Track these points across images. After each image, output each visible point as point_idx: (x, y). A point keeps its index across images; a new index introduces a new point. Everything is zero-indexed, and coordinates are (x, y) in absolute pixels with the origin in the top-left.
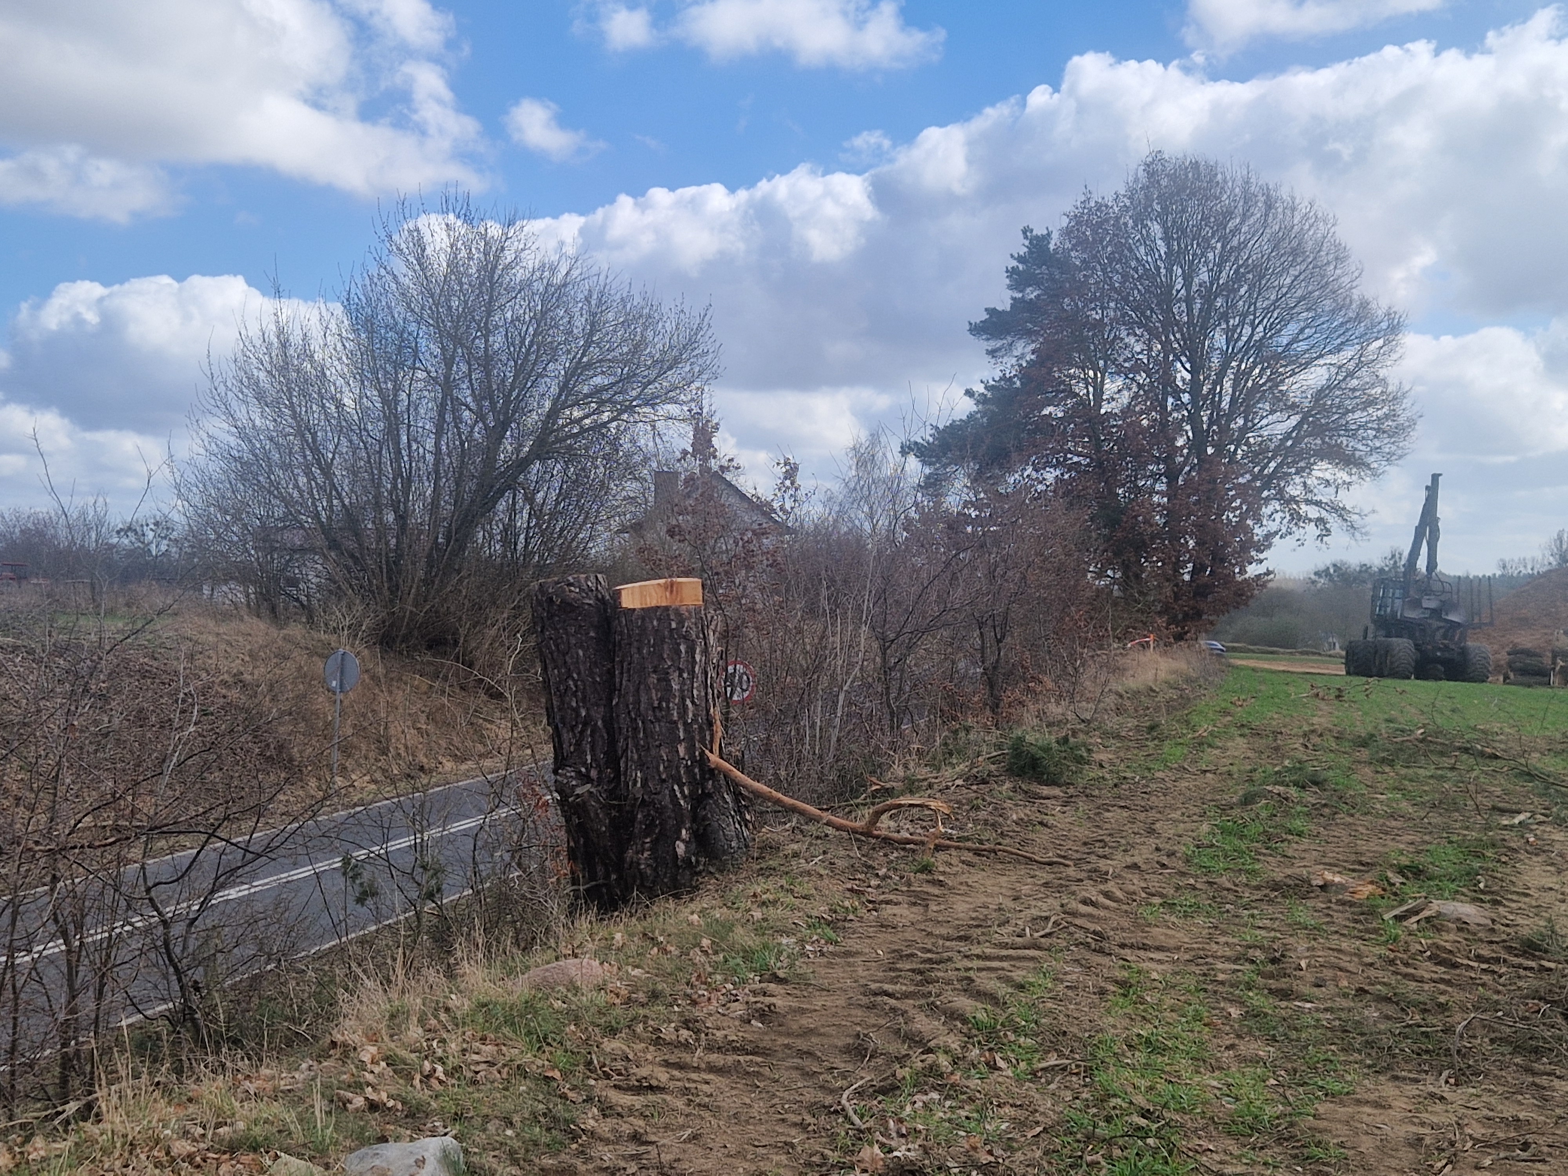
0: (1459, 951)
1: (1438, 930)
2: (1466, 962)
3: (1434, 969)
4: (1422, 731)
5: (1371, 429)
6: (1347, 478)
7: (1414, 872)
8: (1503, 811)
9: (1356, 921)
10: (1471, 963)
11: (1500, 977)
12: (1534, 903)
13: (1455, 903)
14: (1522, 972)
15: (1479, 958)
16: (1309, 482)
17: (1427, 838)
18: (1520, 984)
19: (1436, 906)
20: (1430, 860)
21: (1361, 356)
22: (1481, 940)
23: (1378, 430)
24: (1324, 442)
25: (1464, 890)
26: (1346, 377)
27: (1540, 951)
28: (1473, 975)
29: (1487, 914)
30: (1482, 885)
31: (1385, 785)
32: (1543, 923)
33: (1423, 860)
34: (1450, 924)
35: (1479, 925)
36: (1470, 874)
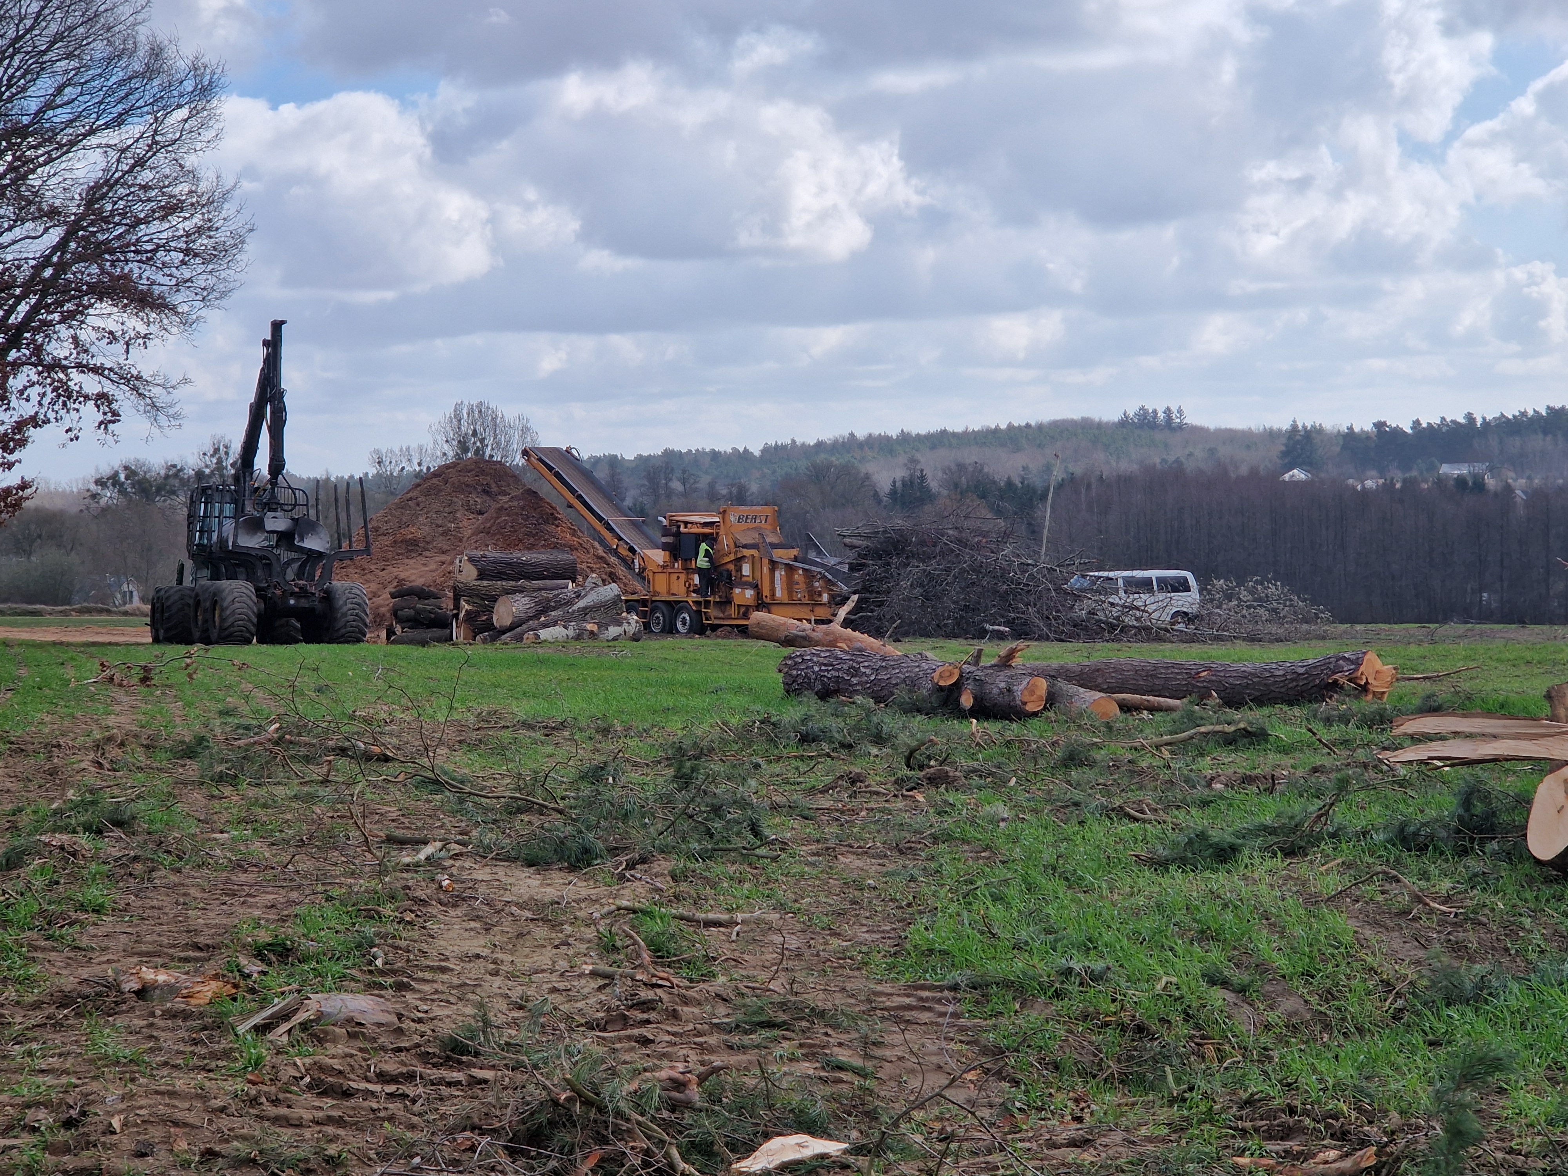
0: (353, 1069)
1: (320, 1040)
2: (363, 1085)
3: (317, 1104)
4: (277, 725)
5: (175, 249)
6: (142, 329)
7: (281, 953)
8: (402, 843)
9: (195, 1042)
10: (371, 1087)
11: (414, 1101)
12: (455, 981)
13: (342, 995)
14: (445, 1091)
15: (383, 1077)
16: (83, 335)
17: (294, 895)
18: (443, 1109)
19: (316, 1002)
20: (302, 930)
21: (156, 131)
22: (383, 1049)
23: (187, 252)
24: (103, 271)
25: (354, 972)
26: (133, 167)
27: (469, 1053)
28: (375, 1106)
29: (390, 1006)
30: (379, 962)
31: (225, 816)
32: (470, 1010)
33: (291, 932)
34: (337, 1030)
35: (379, 1025)
36: (364, 946)
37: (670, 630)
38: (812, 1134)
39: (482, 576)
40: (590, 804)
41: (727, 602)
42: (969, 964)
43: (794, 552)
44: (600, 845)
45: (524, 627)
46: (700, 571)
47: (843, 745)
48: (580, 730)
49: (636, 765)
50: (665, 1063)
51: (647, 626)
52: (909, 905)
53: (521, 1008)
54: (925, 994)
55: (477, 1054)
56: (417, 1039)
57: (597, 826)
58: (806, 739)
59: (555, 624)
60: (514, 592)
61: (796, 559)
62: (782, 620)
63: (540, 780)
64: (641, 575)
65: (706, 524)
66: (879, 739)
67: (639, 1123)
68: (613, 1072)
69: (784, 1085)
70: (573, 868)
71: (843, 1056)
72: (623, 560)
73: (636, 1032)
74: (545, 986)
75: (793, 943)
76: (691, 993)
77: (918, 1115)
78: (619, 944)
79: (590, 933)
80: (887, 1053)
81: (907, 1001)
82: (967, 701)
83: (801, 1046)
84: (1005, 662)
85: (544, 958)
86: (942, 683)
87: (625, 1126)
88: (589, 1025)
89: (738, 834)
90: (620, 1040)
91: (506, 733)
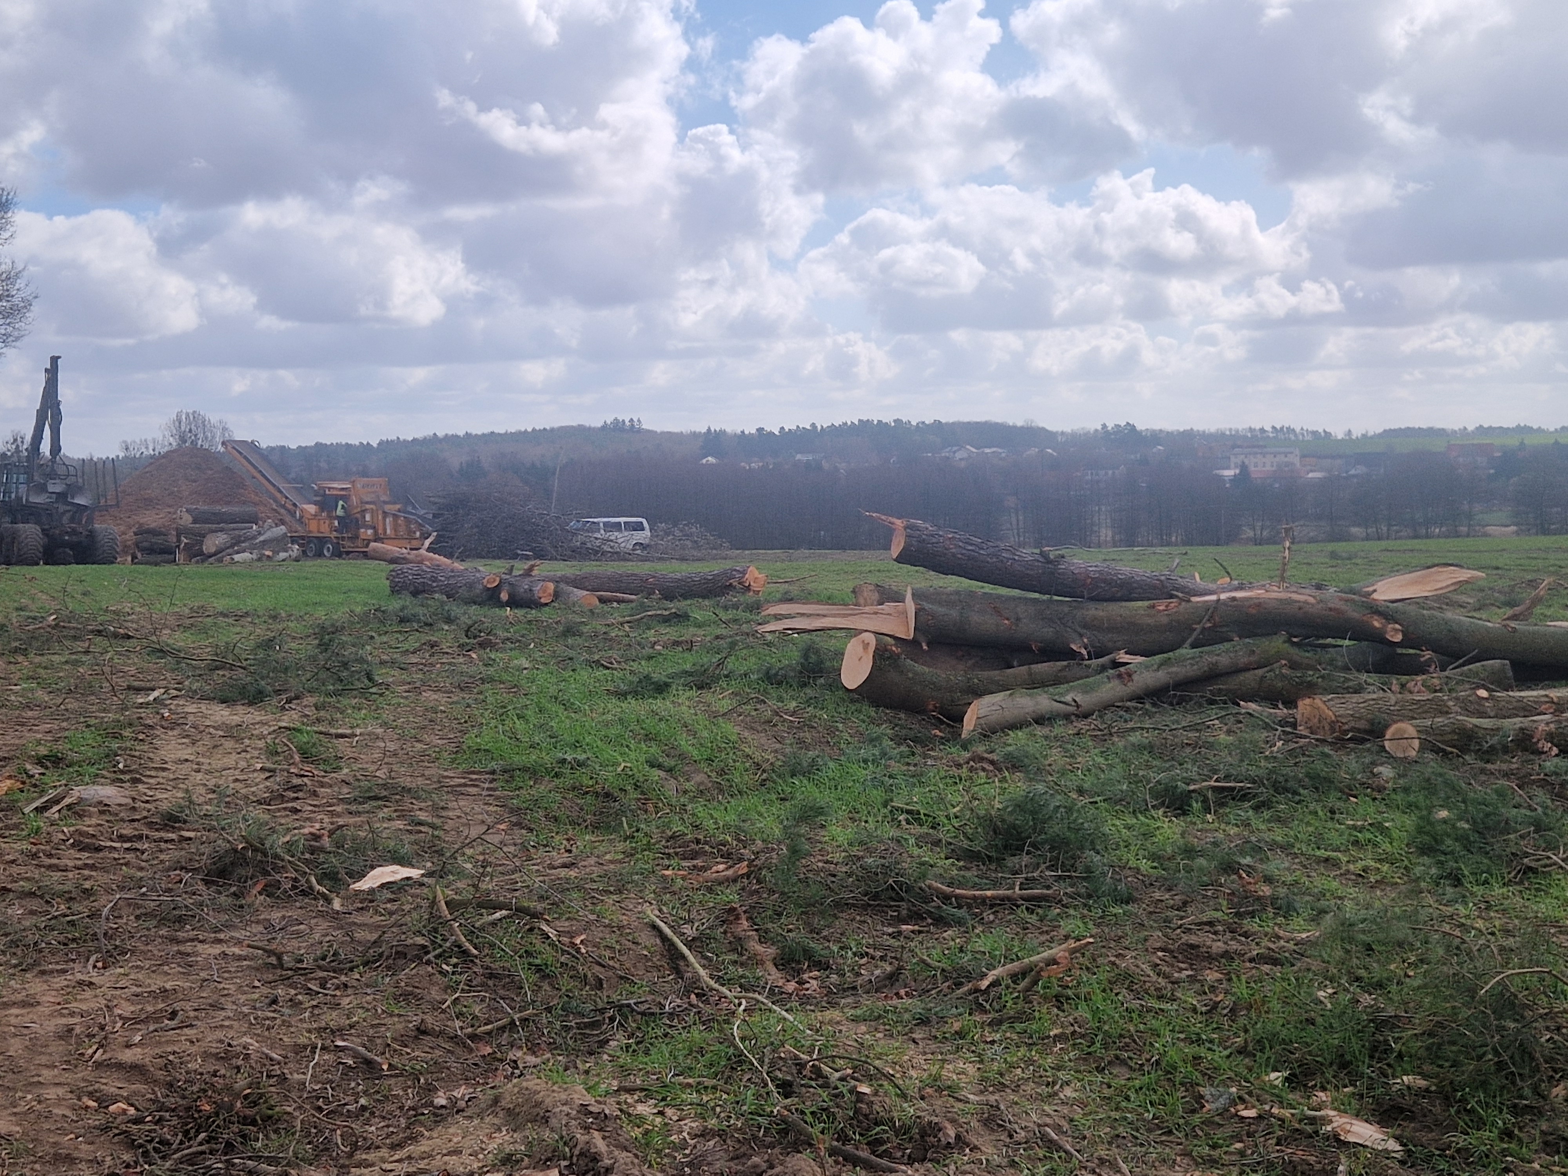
0: (102, 833)
1: (80, 816)
2: (109, 844)
3: (78, 856)
4: (54, 616)
7: (54, 761)
8: (137, 690)
10: (114, 845)
11: (143, 853)
12: (171, 776)
13: (96, 787)
14: (163, 846)
15: (122, 838)
17: (64, 725)
18: (162, 857)
19: (78, 792)
20: (68, 746)
22: (123, 820)
25: (104, 772)
27: (179, 822)
28: (116, 856)
29: (127, 793)
30: (121, 766)
31: (19, 675)
32: (180, 795)
33: (62, 747)
34: (91, 809)
35: (120, 805)
36: (110, 756)
38: (402, 865)
39: (195, 521)
40: (263, 663)
41: (356, 537)
42: (502, 757)
43: (398, 506)
44: (269, 688)
45: (224, 553)
46: (338, 518)
47: (426, 624)
48: (259, 617)
49: (294, 638)
50: (308, 824)
51: (304, 552)
52: (466, 722)
53: (214, 792)
54: (474, 777)
55: (185, 822)
56: (145, 813)
57: (268, 677)
59: (244, 551)
60: (216, 531)
61: (399, 511)
62: (390, 547)
63: (231, 648)
64: (300, 521)
65: (343, 489)
67: (289, 862)
68: (273, 830)
69: (384, 835)
70: (251, 704)
72: (289, 511)
73: (290, 805)
74: (231, 778)
75: (392, 746)
76: (326, 780)
77: (469, 852)
78: (279, 750)
79: (261, 744)
80: (451, 814)
81: (463, 781)
82: (504, 596)
83: (396, 811)
84: (528, 573)
85: (230, 761)
86: (489, 586)
87: (281, 864)
88: (259, 802)
89: (358, 680)
90: (279, 810)
91: (209, 619)
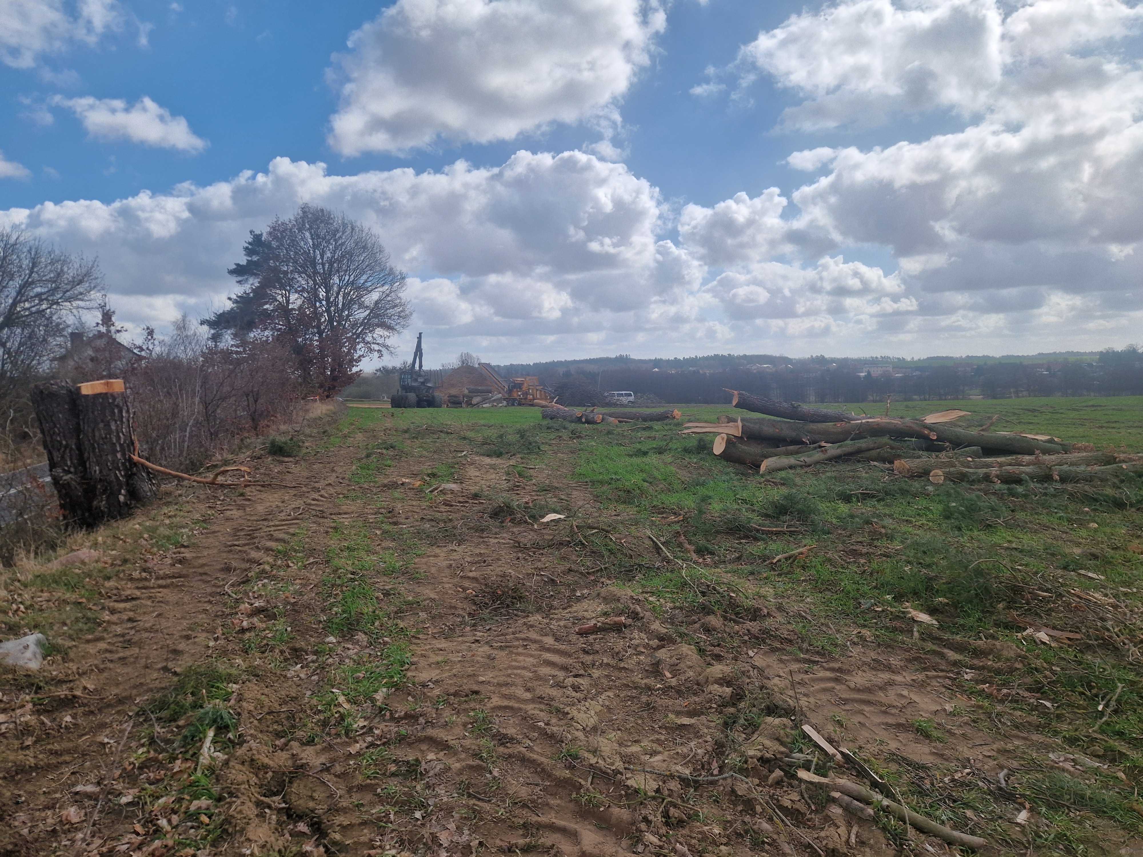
4: (426, 425)
8: (458, 451)
12: (474, 481)
17: (435, 463)
20: (437, 470)
30: (456, 477)
31: (416, 446)
36: (452, 474)
37: (513, 405)
38: (557, 513)
39: (469, 392)
40: (501, 442)
41: (526, 398)
42: (589, 477)
43: (542, 387)
44: (504, 451)
45: (480, 404)
47: (557, 430)
48: (496, 426)
49: (510, 434)
50: (524, 498)
52: (575, 464)
54: (580, 483)
55: (481, 497)
56: (467, 494)
57: (503, 447)
58: (548, 428)
59: (487, 403)
60: (477, 396)
62: (541, 402)
63: (488, 437)
65: (521, 381)
66: (565, 428)
67: (519, 511)
68: (513, 500)
69: (550, 503)
70: (498, 457)
71: (563, 497)
72: (502, 389)
73: (516, 492)
75: (549, 472)
76: (528, 483)
77: (580, 510)
78: (510, 473)
79: (503, 471)
80: (572, 496)
81: (576, 485)
82: (583, 420)
83: (553, 495)
84: (592, 411)
85: (493, 476)
86: (578, 416)
87: (516, 512)
88: (505, 491)
89: (535, 449)
91: (479, 427)
